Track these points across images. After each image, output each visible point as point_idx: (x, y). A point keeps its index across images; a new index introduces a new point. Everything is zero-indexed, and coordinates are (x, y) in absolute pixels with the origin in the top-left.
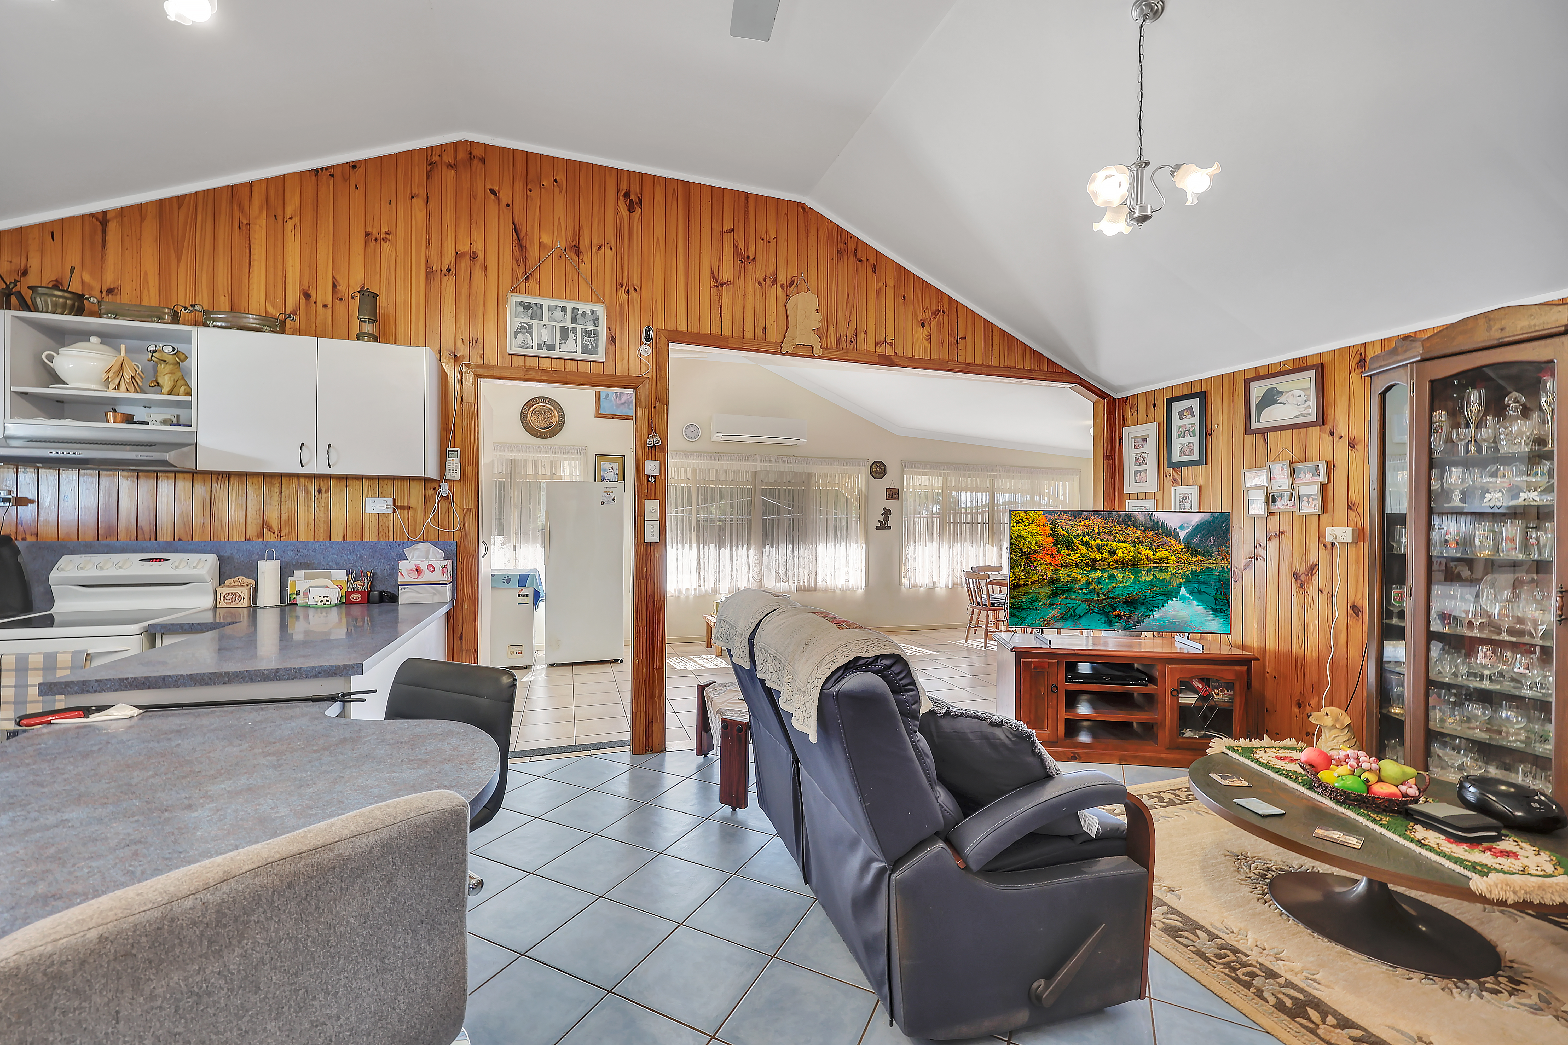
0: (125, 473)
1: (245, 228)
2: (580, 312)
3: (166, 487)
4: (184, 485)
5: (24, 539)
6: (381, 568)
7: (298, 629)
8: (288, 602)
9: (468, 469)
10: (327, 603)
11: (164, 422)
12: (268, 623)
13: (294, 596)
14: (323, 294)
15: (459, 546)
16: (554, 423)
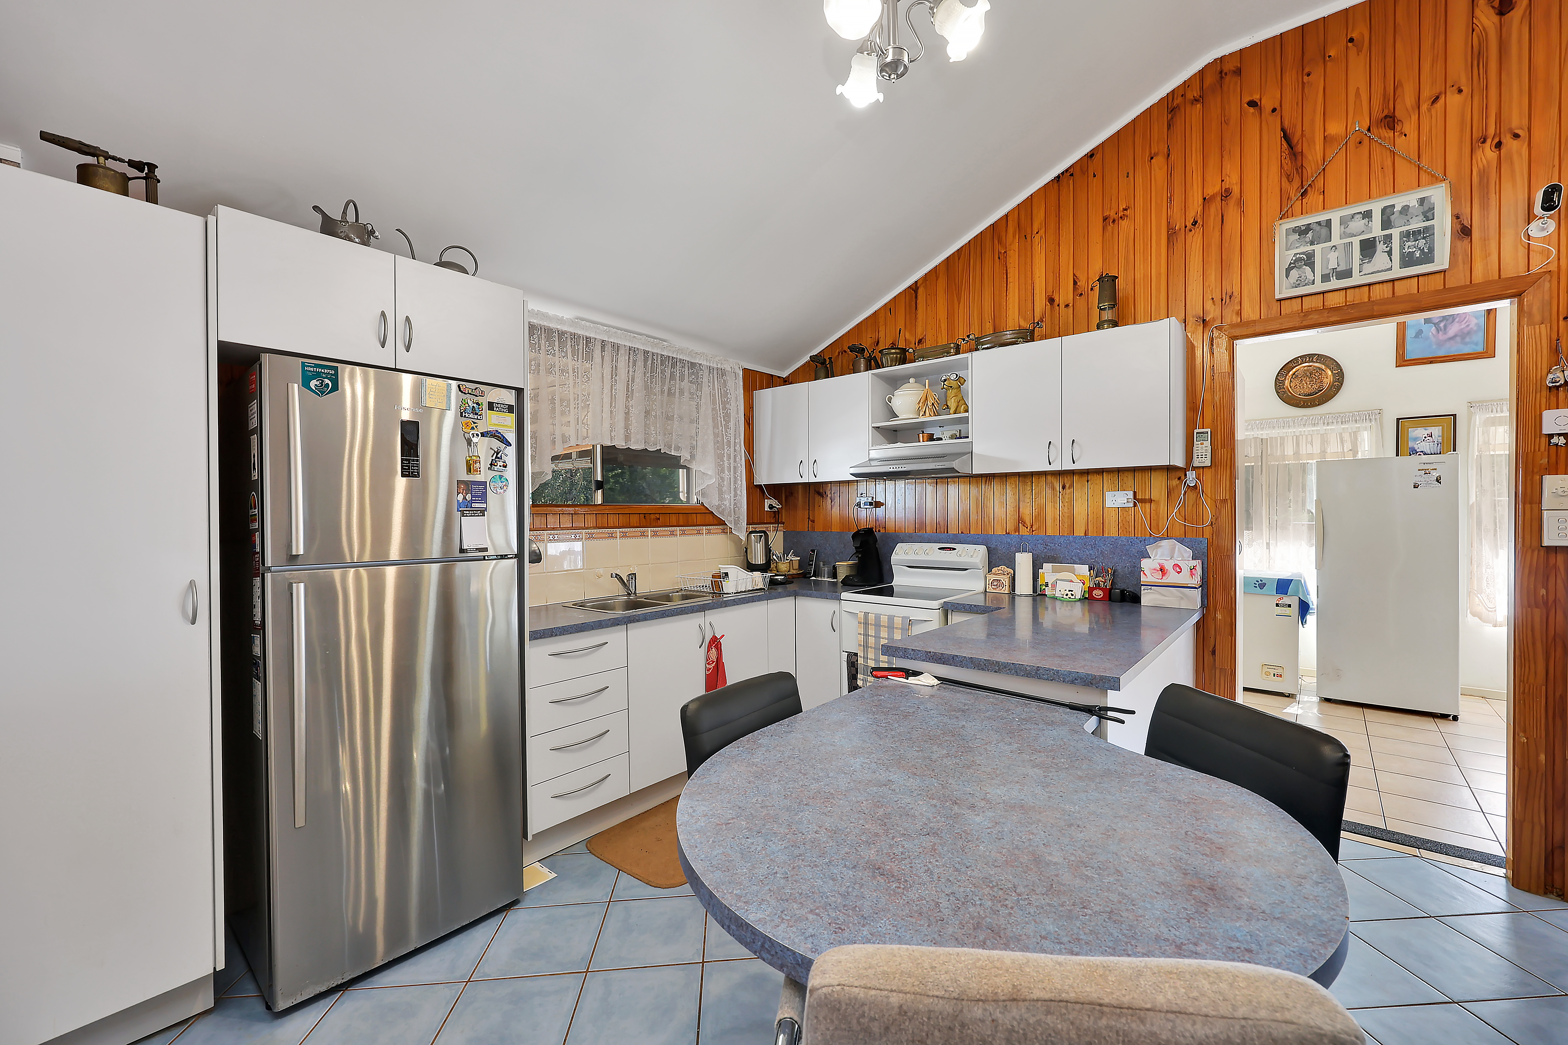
0: (930, 481)
1: (1003, 257)
2: (1398, 208)
3: (953, 490)
4: (964, 487)
5: (879, 531)
6: (1123, 565)
7: (1047, 619)
8: (1039, 592)
9: (1222, 453)
10: (1072, 597)
11: (952, 437)
12: (1024, 608)
13: (1044, 587)
14: (1065, 294)
15: (1210, 544)
16: (1326, 386)
